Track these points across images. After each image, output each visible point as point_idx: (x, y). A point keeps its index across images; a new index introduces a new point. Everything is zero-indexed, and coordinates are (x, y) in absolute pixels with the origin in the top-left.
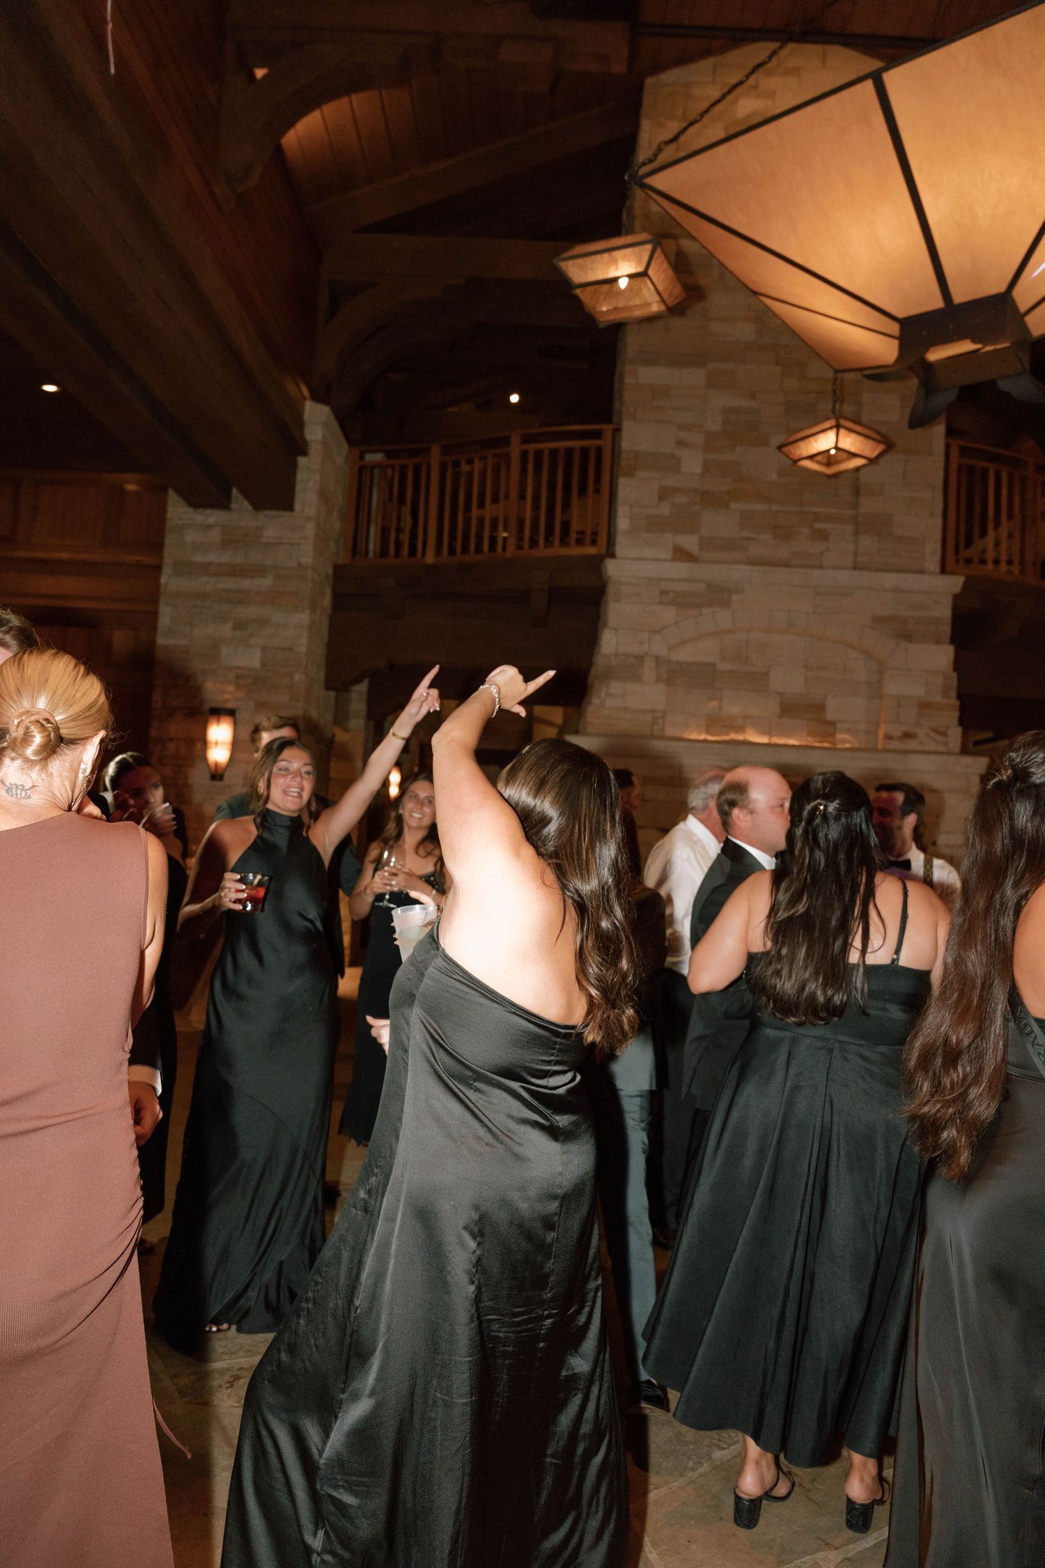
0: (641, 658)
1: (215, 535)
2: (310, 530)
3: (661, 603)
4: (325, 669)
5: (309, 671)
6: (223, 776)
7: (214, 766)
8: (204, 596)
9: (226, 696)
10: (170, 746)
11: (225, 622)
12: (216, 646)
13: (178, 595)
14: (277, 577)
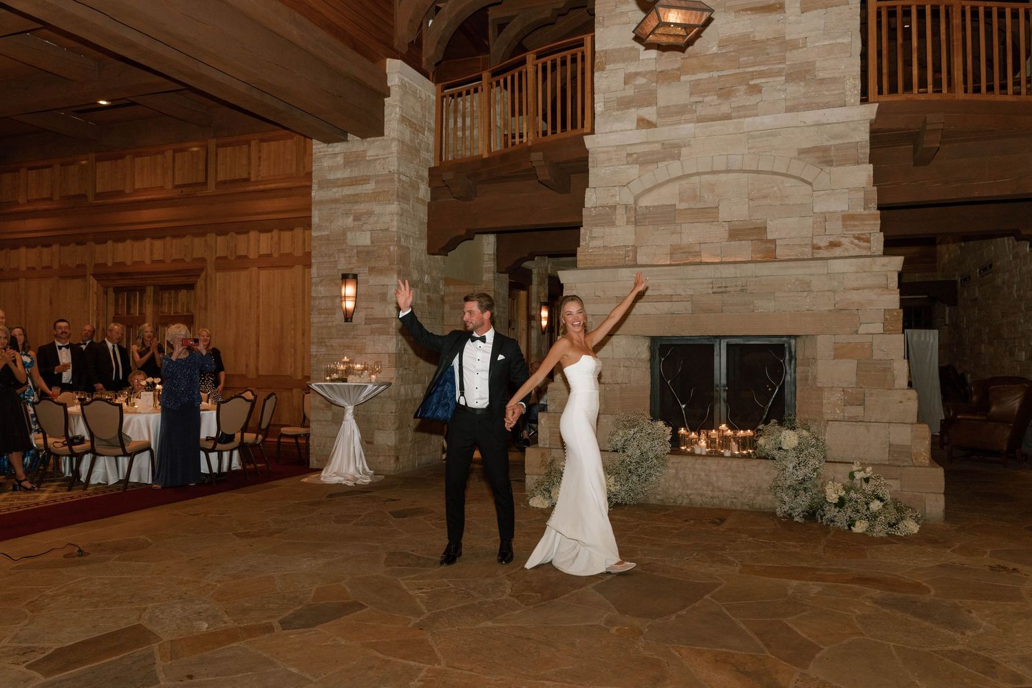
0: (614, 208)
1: (340, 160)
2: (394, 147)
3: (628, 164)
4: (426, 241)
5: (403, 243)
6: (351, 318)
7: (346, 312)
8: (335, 201)
9: (352, 266)
10: (323, 301)
11: (349, 217)
12: (344, 234)
13: (322, 202)
14: (377, 182)
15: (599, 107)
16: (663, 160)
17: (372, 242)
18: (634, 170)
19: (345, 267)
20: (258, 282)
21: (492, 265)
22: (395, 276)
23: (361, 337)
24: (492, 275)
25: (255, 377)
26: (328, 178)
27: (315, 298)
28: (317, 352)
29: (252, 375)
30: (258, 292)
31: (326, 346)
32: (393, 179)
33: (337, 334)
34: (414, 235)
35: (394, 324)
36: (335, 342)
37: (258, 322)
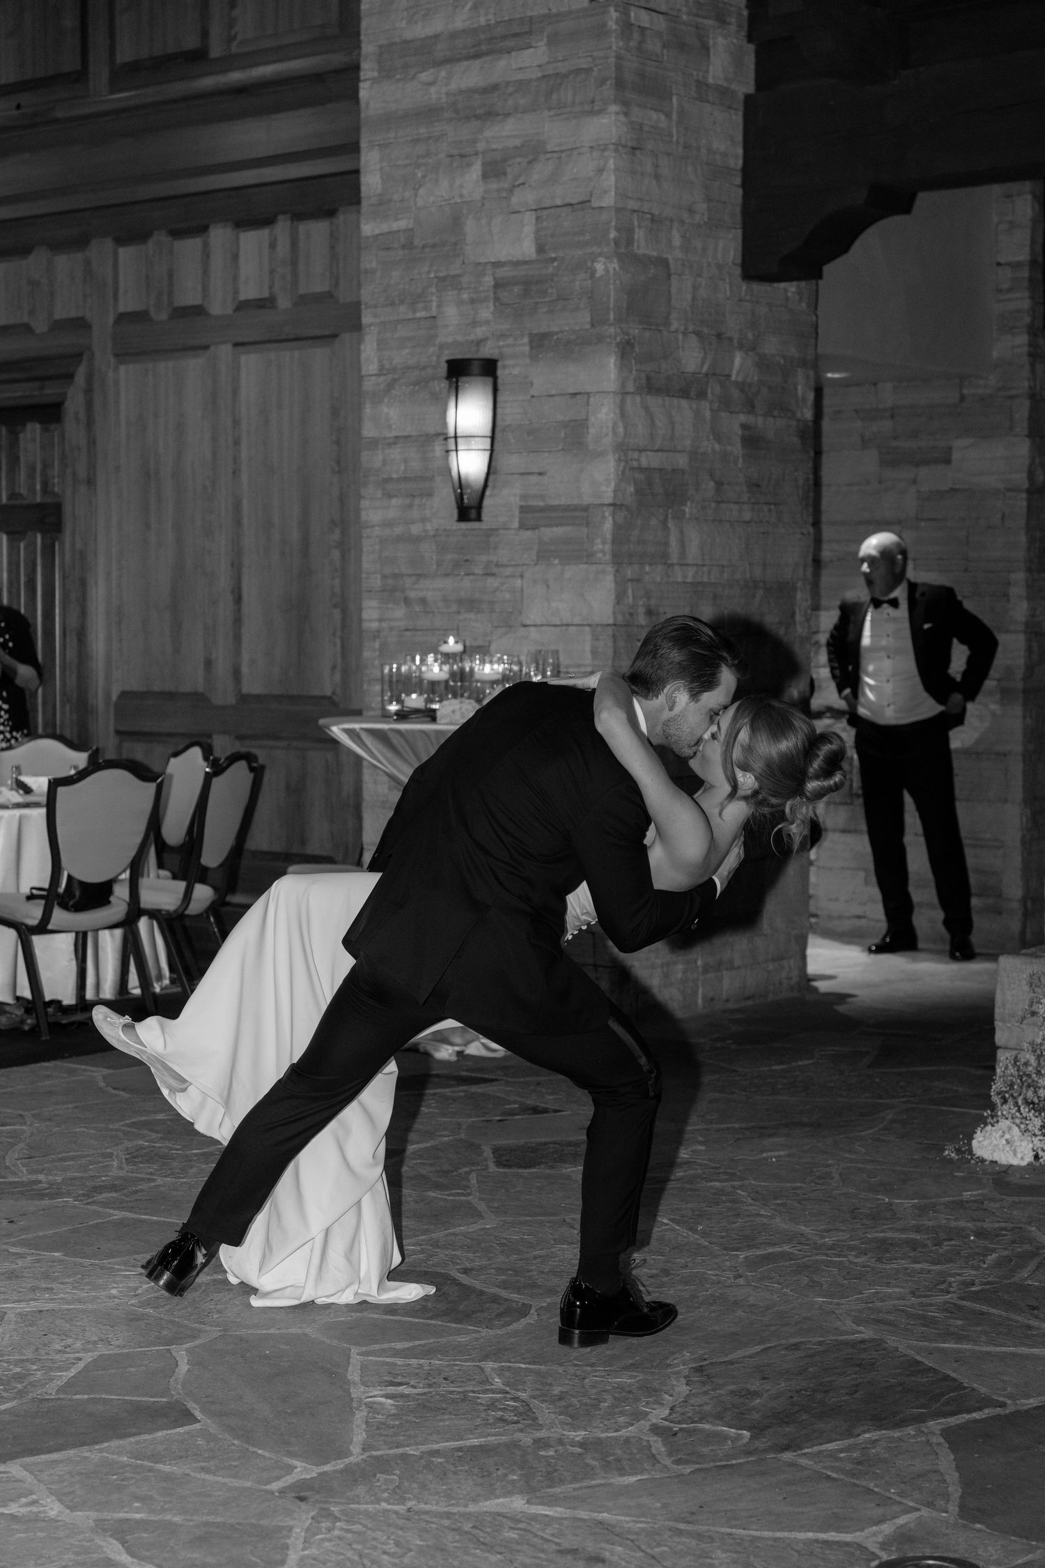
4: (739, 233)
5: (642, 244)
6: (479, 507)
7: (461, 485)
8: (429, 114)
9: (480, 332)
10: (395, 453)
11: (469, 165)
12: (456, 223)
13: (389, 120)
14: (553, 41)
17: (541, 249)
19: (459, 338)
20: (235, 392)
21: (1026, 304)
22: (612, 362)
23: (508, 571)
24: (1023, 339)
25: (231, 700)
26: (408, 35)
27: (374, 443)
28: (380, 620)
29: (223, 695)
30: (236, 423)
31: (407, 601)
32: (604, 25)
33: (439, 564)
34: (686, 216)
35: (608, 525)
36: (433, 589)
37: (238, 522)
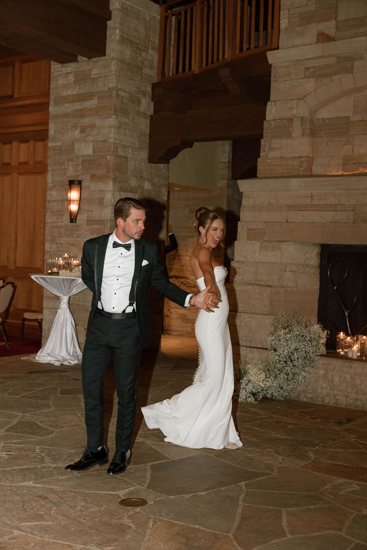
0: (291, 120)
1: (71, 78)
2: (113, 67)
3: (305, 77)
4: (148, 151)
5: (120, 152)
6: (76, 219)
7: (71, 213)
8: (67, 115)
9: (77, 173)
10: (55, 204)
11: (76, 129)
12: (72, 145)
13: (57, 116)
14: (99, 98)
15: (284, 24)
16: (338, 73)
17: (94, 152)
18: (311, 84)
19: (72, 174)
20: (18, 186)
21: (227, 173)
22: (111, 183)
23: (83, 236)
24: (226, 182)
25: (14, 268)
26: (62, 95)
27: (50, 201)
28: (50, 248)
29: (12, 267)
30: (18, 194)
31: (57, 243)
32: (112, 95)
33: (65, 234)
34: (133, 146)
35: (109, 225)
36: (63, 240)
37: (17, 221)
